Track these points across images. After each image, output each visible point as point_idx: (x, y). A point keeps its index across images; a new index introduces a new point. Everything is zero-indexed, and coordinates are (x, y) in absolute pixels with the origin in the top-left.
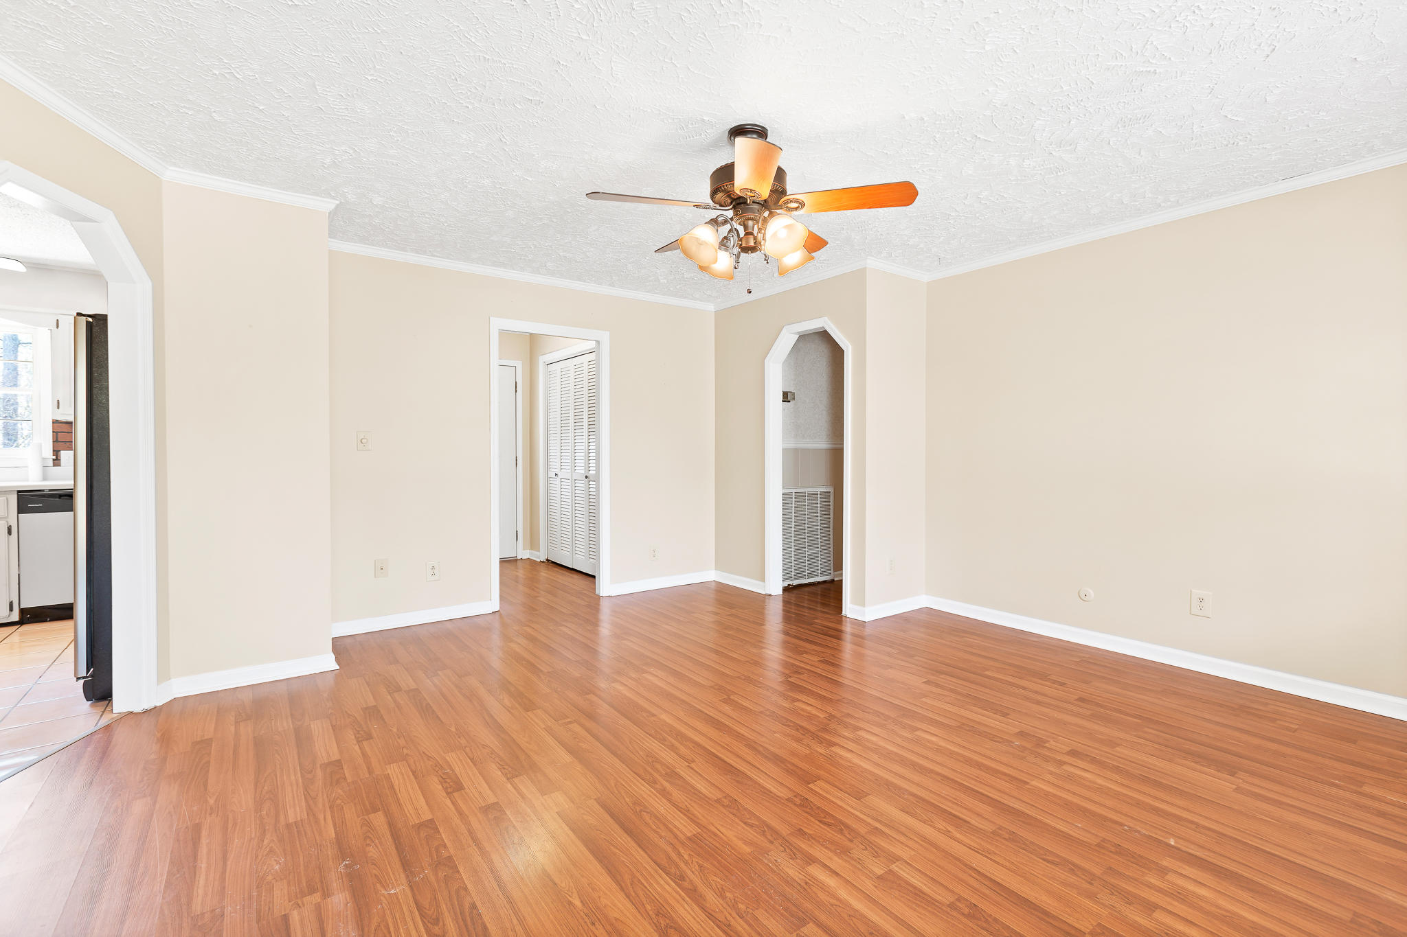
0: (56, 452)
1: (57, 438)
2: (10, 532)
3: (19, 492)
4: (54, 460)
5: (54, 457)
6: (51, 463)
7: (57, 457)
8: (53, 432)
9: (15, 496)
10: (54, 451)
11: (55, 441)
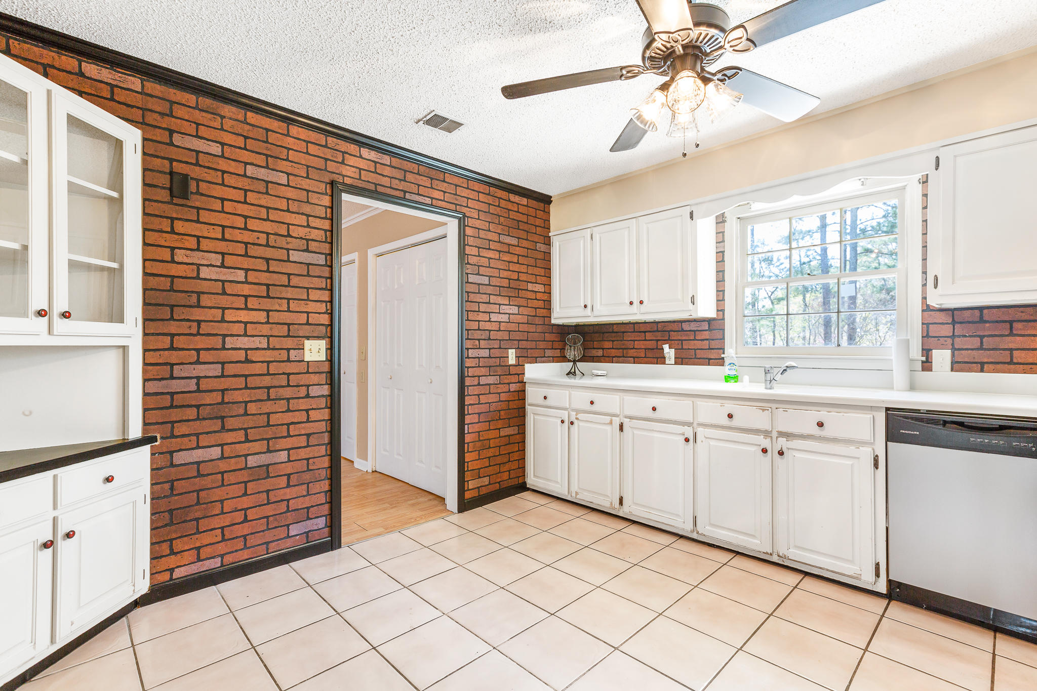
0: (927, 351)
1: (928, 331)
2: (876, 466)
3: (887, 409)
4: (923, 362)
5: (924, 359)
6: (919, 366)
7: (927, 359)
8: (923, 324)
9: (883, 414)
10: (923, 349)
11: (926, 336)
